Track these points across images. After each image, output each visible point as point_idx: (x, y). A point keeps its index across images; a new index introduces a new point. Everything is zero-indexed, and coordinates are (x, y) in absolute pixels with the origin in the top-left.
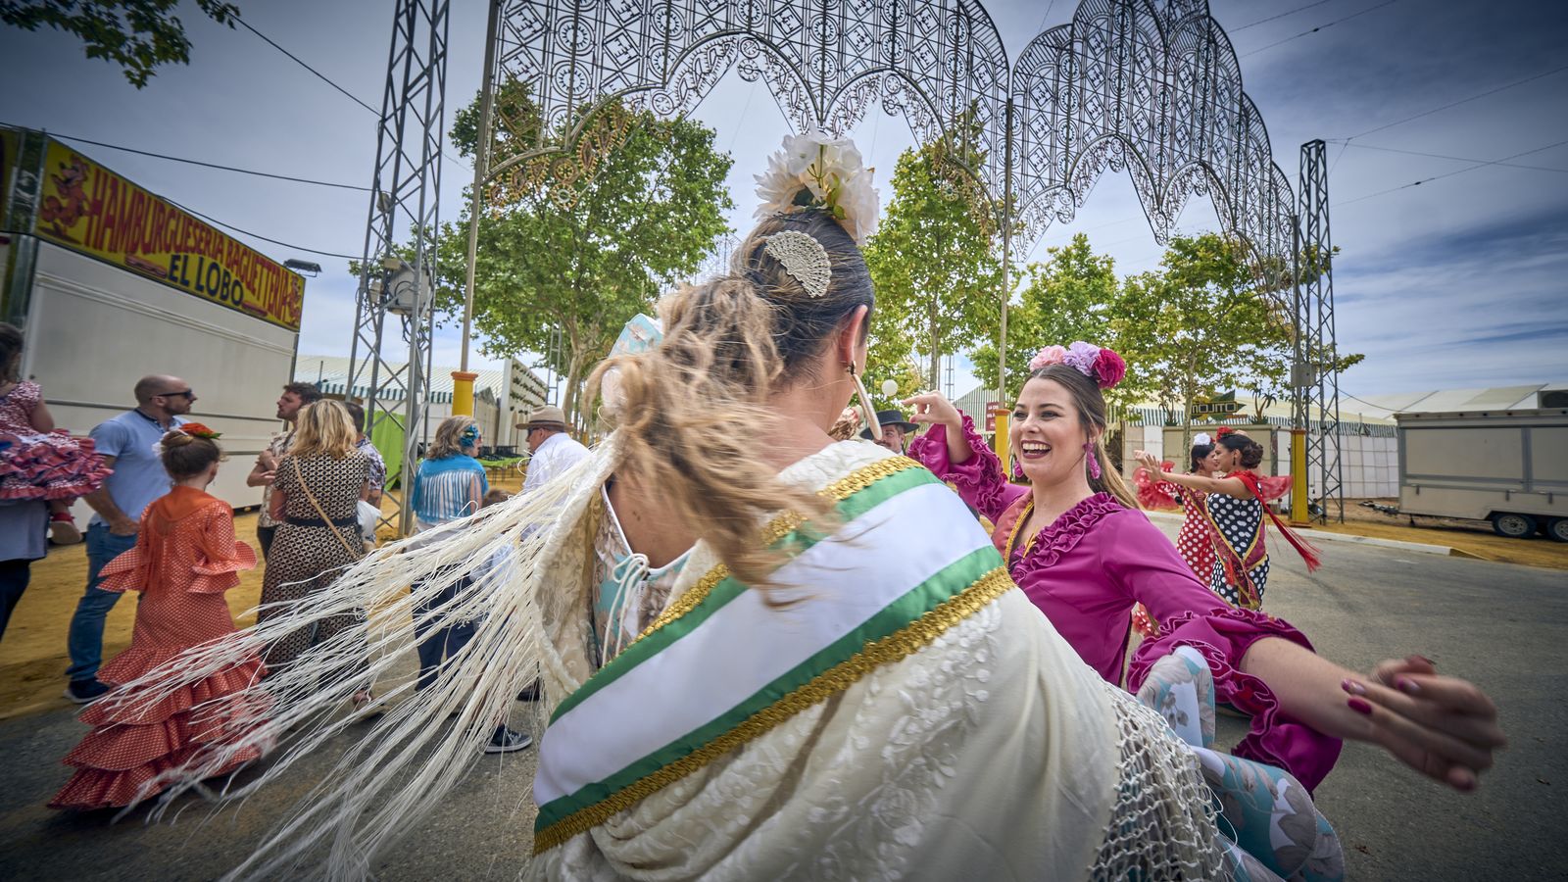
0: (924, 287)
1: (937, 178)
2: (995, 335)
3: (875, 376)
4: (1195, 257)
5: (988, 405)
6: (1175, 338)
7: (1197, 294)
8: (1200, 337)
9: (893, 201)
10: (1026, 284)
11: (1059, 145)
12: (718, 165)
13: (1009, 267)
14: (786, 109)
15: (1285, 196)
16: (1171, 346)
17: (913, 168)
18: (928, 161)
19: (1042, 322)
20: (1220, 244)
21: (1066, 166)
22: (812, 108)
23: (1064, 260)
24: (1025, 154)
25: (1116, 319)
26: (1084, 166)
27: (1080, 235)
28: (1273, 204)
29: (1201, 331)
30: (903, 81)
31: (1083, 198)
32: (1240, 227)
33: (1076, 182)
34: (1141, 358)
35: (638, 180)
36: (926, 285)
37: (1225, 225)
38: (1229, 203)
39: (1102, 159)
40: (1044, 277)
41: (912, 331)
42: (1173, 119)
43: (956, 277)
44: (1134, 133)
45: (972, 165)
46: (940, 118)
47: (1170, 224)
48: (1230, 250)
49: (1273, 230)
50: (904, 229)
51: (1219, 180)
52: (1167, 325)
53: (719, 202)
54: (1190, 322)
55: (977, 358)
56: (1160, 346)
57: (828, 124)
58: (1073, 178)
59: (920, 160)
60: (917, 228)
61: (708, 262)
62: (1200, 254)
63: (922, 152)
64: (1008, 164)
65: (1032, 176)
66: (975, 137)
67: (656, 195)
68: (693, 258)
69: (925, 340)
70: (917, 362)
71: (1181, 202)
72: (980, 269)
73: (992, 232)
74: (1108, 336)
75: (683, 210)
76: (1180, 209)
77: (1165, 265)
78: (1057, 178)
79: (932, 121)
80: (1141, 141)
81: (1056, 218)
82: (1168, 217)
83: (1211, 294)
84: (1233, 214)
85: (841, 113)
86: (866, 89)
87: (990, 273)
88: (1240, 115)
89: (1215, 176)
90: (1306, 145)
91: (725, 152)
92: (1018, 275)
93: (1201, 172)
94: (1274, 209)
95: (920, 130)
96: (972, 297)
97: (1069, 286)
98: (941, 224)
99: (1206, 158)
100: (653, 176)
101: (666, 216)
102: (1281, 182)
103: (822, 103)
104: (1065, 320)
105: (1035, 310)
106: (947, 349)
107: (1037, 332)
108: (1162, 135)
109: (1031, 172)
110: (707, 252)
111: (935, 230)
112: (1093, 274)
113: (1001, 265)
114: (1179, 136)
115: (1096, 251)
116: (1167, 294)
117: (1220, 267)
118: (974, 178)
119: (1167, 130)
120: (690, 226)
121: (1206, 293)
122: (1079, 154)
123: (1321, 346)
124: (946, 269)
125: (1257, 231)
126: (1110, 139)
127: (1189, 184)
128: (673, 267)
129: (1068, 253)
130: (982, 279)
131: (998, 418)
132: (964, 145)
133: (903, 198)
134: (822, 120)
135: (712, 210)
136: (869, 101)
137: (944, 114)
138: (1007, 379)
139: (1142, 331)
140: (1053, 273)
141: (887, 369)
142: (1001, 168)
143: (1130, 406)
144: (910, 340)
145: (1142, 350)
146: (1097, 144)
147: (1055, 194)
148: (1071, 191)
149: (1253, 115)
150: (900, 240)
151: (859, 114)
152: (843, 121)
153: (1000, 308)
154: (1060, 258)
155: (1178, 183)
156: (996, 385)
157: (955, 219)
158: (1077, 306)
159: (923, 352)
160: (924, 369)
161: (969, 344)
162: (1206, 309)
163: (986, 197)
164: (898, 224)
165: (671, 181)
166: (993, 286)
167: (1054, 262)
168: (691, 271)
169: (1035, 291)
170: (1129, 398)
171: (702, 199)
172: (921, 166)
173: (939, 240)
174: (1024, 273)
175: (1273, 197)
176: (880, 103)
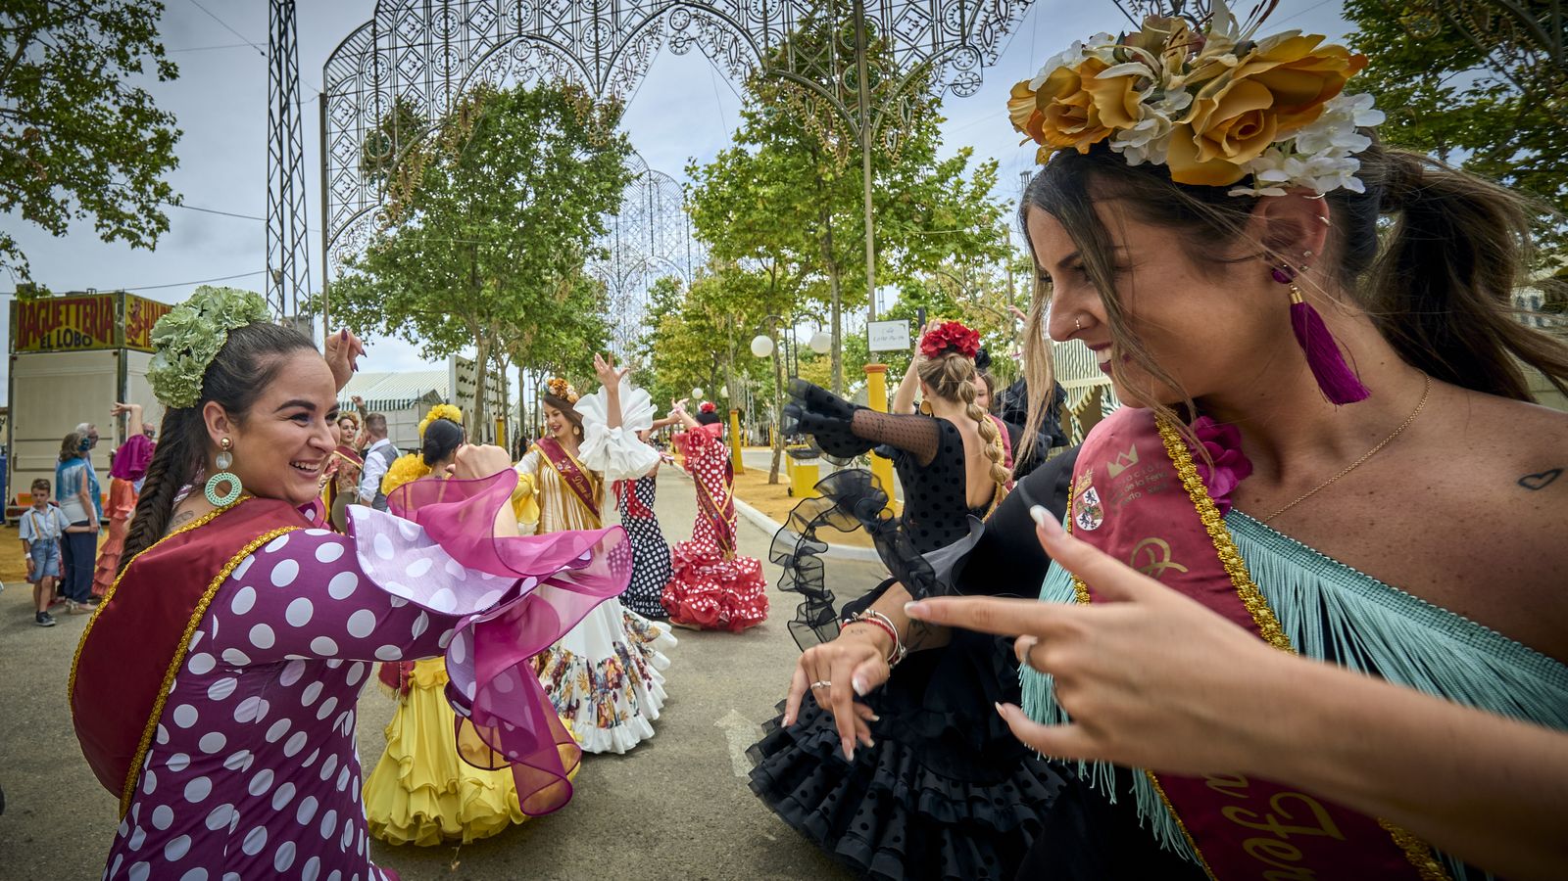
30: (692, 10)
79: (736, 39)
86: (647, 39)
95: (721, 55)
137: (751, 25)
151: (641, 70)
176: (665, 47)
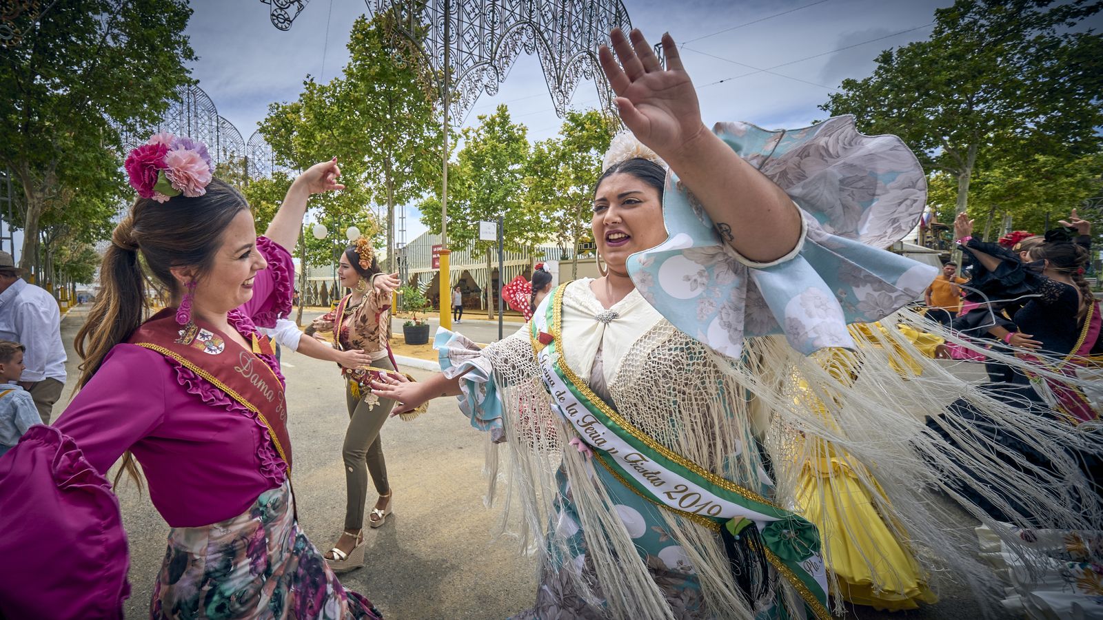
0: (380, 145)
1: (388, 46)
2: (438, 189)
3: (340, 224)
4: (583, 129)
5: (434, 247)
6: (568, 192)
7: (583, 158)
8: (585, 192)
9: (350, 64)
10: (462, 146)
11: (486, 27)
12: (176, 14)
13: (449, 130)
16: (565, 198)
17: (367, 35)
18: (379, 28)
19: (474, 178)
20: (600, 119)
21: (492, 46)
23: (490, 126)
24: (460, 32)
25: (528, 177)
26: (505, 47)
27: (502, 106)
29: (586, 187)
31: (505, 74)
33: (499, 61)
34: (545, 208)
35: (87, 21)
36: (382, 143)
37: (603, 104)
39: (519, 43)
40: (475, 141)
41: (371, 184)
42: (570, 13)
43: (406, 137)
44: (542, 23)
45: (417, 37)
47: (566, 101)
48: (607, 124)
50: (361, 91)
52: (563, 182)
53: (179, 51)
54: (579, 180)
55: (424, 208)
56: (558, 199)
58: (497, 58)
59: (373, 28)
60: (371, 90)
61: (171, 111)
62: (587, 126)
63: (375, 20)
64: (447, 39)
65: (466, 52)
66: (420, 13)
67: (109, 38)
68: (156, 106)
69: (382, 191)
70: (376, 211)
71: (575, 84)
72: (426, 131)
73: (435, 99)
74: (522, 190)
75: (140, 57)
76: (574, 88)
77: (563, 134)
78: (485, 56)
80: (547, 30)
81: (484, 90)
82: (565, 95)
83: (593, 158)
84: (609, 95)
87: (434, 135)
88: (616, 16)
90: (657, 45)
92: (455, 138)
93: (589, 60)
96: (420, 155)
97: (494, 148)
98: (392, 89)
99: (592, 49)
100: (104, 18)
101: (122, 62)
104: (491, 177)
105: (469, 167)
106: (400, 200)
107: (470, 187)
108: (563, 26)
109: (465, 48)
110: (171, 102)
111: (387, 94)
112: (512, 139)
113: (442, 128)
114: (574, 28)
115: (514, 121)
116: (563, 157)
117: (600, 137)
118: (419, 49)
119: (566, 23)
120: (149, 73)
121: (590, 158)
122: (502, 37)
124: (398, 130)
126: (525, 26)
127: (580, 69)
128: (134, 116)
129: (493, 120)
130: (427, 140)
131: (442, 257)
132: (410, 17)
135: (172, 59)
138: (448, 226)
139: (546, 186)
140: (482, 137)
141: (350, 217)
142: (441, 42)
143: (536, 246)
144: (369, 191)
145: (546, 201)
146: (515, 29)
147: (483, 70)
148: (495, 67)
149: (623, 18)
150: (358, 101)
153: (442, 165)
154: (487, 124)
155: (573, 68)
156: (439, 231)
157: (403, 85)
158: (500, 166)
159: (380, 202)
160: (381, 218)
161: (418, 196)
162: (589, 170)
163: (429, 68)
164: (355, 86)
165: (126, 24)
166: (436, 147)
167: (483, 128)
168: (154, 120)
169: (468, 152)
170: (536, 240)
172: (374, 33)
173: (391, 103)
174: (460, 136)
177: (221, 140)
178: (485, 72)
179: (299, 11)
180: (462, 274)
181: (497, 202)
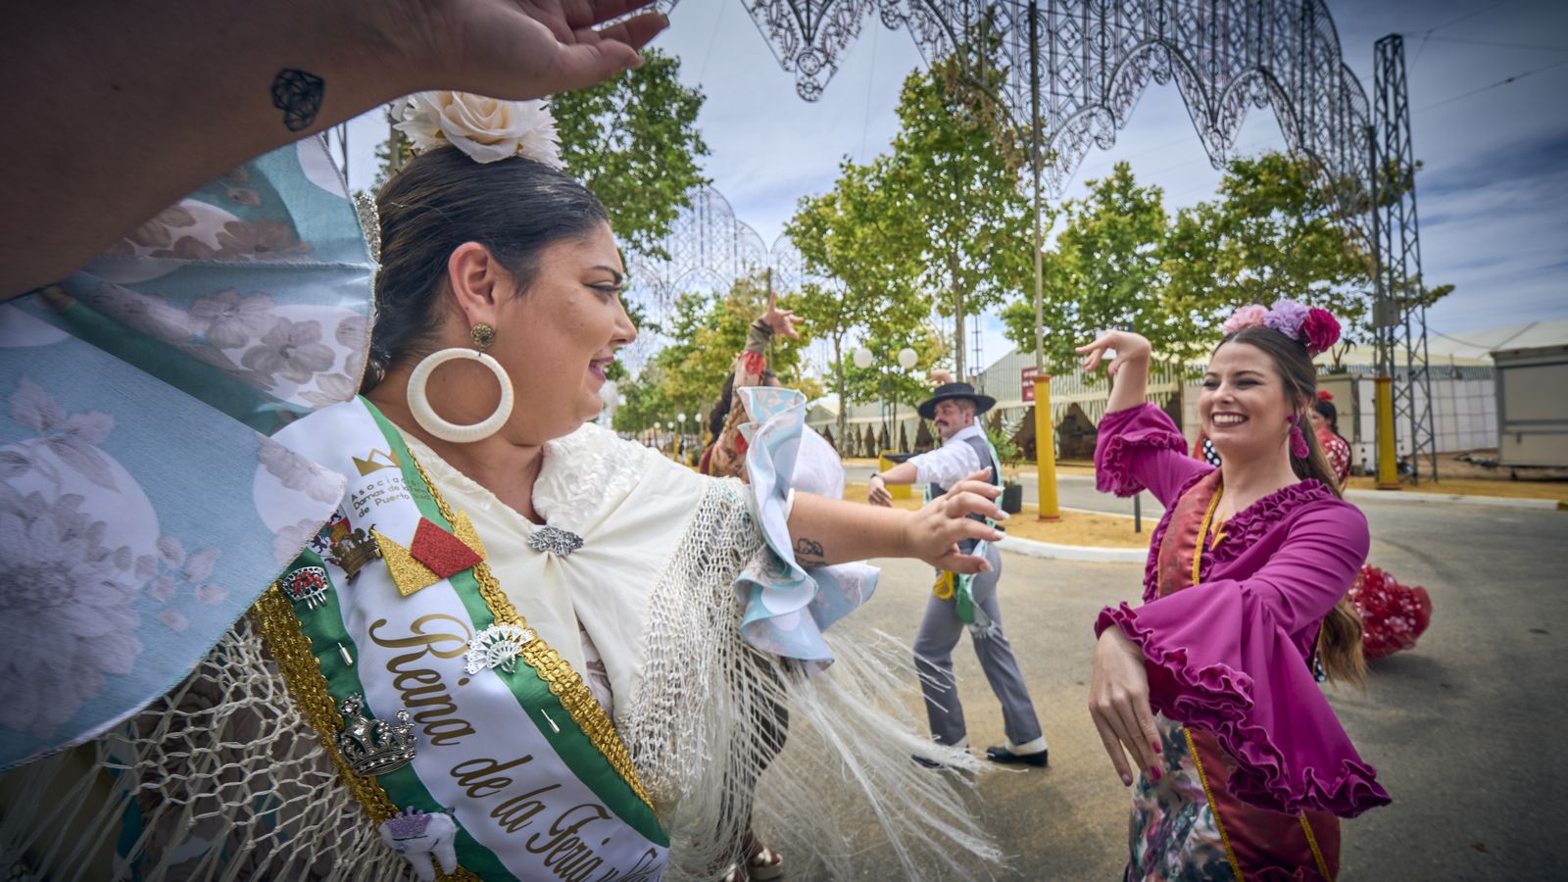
0: (942, 236)
1: (950, 103)
2: (1029, 290)
3: (890, 346)
4: (1257, 182)
5: (1024, 371)
6: (1238, 279)
7: (1260, 226)
8: (1267, 276)
9: (899, 134)
10: (1061, 225)
11: (1093, 55)
12: (687, 102)
13: (1042, 206)
14: (766, 28)
15: (1358, 103)
16: (1233, 289)
17: (922, 93)
18: (939, 82)
19: (1082, 269)
20: (1285, 164)
21: (1103, 81)
22: (796, 26)
23: (1105, 193)
24: (1054, 69)
25: (1168, 260)
26: (1124, 80)
27: (1122, 164)
28: (1345, 113)
29: (1267, 269)
31: (1125, 118)
32: (1308, 143)
33: (1115, 100)
34: (1200, 305)
35: (590, 126)
36: (945, 233)
37: (1291, 142)
38: (1295, 115)
39: (1145, 70)
40: (1082, 215)
41: (931, 290)
42: (1226, 17)
43: (979, 221)
44: (1181, 37)
45: (992, 85)
46: (950, 30)
47: (1227, 143)
48: (1298, 171)
49: (1346, 145)
50: (914, 167)
51: (1281, 89)
52: (1228, 264)
53: (690, 146)
54: (1255, 260)
55: (1009, 316)
56: (1221, 290)
57: (817, 43)
58: (1112, 95)
59: (930, 82)
60: (930, 164)
61: (681, 220)
62: (1263, 178)
63: (931, 72)
64: (1035, 81)
65: (1063, 94)
66: (994, 51)
67: (613, 143)
68: (663, 216)
69: (946, 298)
70: (937, 325)
71: (1239, 117)
72: (1007, 209)
73: (1019, 164)
74: (1160, 281)
75: (646, 159)
76: (1238, 124)
77: (1223, 192)
78: (1093, 96)
79: (941, 34)
80: (1189, 46)
81: (1094, 143)
82: (1224, 135)
83: (1277, 225)
84: (1299, 127)
85: (832, 30)
87: (1020, 214)
88: (1303, 9)
89: (1278, 84)
90: (1380, 41)
91: (694, 85)
92: (1052, 215)
93: (1261, 80)
94: (1346, 120)
95: (928, 45)
96: (998, 245)
97: (1112, 224)
98: (958, 158)
99: (1265, 63)
100: (607, 119)
101: (628, 167)
102: (1353, 87)
103: (808, 18)
104: (1109, 266)
105: (1074, 255)
106: (973, 308)
107: (1077, 282)
108: (1214, 38)
109: (1061, 89)
110: (680, 209)
111: (951, 166)
112: (1139, 208)
113: (1031, 204)
114: (1233, 37)
115: (1142, 182)
116: (1226, 227)
117: (1287, 192)
118: (995, 100)
119: (1219, 32)
120: (657, 176)
121: (1272, 224)
122: (1118, 66)
123: (1405, 278)
124: (967, 212)
125: (1328, 146)
126: (1153, 46)
127: (1247, 95)
128: (639, 229)
129: (1109, 185)
130: (1010, 222)
131: (1039, 387)
132: (980, 61)
133: (911, 130)
134: (809, 39)
135: (682, 157)
136: (865, 13)
137: (955, 25)
138: (1045, 339)
139: (1200, 272)
140: (1092, 211)
141: (903, 336)
142: (1026, 87)
143: (1188, 362)
144: (929, 299)
145: (1200, 295)
146: (1138, 52)
147: (1091, 115)
148: (1109, 110)
149: (1318, 9)
150: (910, 181)
151: (853, 29)
152: (835, 39)
153: (1033, 255)
154: (1100, 192)
155: (1234, 94)
156: (1032, 346)
157: (974, 152)
158: (1122, 248)
159: (944, 312)
160: (946, 334)
161: (998, 300)
162: (1272, 243)
163: (1010, 123)
164: (907, 161)
165: (630, 124)
166: (1023, 230)
167: (1093, 197)
168: (661, 233)
169: (1072, 233)
170: (1187, 353)
171: (669, 144)
172: (931, 89)
173: (957, 178)
174: (1059, 212)
175: (1345, 105)
176: (877, 13)
177: (740, 249)
178: (1094, 118)
179: (832, 74)
180: (1069, 409)
181: (1121, 302)
